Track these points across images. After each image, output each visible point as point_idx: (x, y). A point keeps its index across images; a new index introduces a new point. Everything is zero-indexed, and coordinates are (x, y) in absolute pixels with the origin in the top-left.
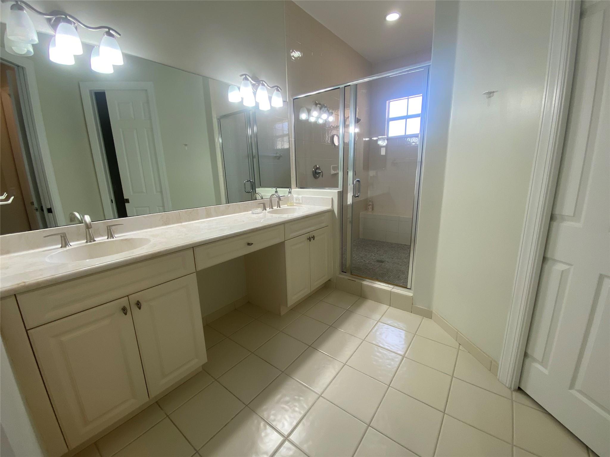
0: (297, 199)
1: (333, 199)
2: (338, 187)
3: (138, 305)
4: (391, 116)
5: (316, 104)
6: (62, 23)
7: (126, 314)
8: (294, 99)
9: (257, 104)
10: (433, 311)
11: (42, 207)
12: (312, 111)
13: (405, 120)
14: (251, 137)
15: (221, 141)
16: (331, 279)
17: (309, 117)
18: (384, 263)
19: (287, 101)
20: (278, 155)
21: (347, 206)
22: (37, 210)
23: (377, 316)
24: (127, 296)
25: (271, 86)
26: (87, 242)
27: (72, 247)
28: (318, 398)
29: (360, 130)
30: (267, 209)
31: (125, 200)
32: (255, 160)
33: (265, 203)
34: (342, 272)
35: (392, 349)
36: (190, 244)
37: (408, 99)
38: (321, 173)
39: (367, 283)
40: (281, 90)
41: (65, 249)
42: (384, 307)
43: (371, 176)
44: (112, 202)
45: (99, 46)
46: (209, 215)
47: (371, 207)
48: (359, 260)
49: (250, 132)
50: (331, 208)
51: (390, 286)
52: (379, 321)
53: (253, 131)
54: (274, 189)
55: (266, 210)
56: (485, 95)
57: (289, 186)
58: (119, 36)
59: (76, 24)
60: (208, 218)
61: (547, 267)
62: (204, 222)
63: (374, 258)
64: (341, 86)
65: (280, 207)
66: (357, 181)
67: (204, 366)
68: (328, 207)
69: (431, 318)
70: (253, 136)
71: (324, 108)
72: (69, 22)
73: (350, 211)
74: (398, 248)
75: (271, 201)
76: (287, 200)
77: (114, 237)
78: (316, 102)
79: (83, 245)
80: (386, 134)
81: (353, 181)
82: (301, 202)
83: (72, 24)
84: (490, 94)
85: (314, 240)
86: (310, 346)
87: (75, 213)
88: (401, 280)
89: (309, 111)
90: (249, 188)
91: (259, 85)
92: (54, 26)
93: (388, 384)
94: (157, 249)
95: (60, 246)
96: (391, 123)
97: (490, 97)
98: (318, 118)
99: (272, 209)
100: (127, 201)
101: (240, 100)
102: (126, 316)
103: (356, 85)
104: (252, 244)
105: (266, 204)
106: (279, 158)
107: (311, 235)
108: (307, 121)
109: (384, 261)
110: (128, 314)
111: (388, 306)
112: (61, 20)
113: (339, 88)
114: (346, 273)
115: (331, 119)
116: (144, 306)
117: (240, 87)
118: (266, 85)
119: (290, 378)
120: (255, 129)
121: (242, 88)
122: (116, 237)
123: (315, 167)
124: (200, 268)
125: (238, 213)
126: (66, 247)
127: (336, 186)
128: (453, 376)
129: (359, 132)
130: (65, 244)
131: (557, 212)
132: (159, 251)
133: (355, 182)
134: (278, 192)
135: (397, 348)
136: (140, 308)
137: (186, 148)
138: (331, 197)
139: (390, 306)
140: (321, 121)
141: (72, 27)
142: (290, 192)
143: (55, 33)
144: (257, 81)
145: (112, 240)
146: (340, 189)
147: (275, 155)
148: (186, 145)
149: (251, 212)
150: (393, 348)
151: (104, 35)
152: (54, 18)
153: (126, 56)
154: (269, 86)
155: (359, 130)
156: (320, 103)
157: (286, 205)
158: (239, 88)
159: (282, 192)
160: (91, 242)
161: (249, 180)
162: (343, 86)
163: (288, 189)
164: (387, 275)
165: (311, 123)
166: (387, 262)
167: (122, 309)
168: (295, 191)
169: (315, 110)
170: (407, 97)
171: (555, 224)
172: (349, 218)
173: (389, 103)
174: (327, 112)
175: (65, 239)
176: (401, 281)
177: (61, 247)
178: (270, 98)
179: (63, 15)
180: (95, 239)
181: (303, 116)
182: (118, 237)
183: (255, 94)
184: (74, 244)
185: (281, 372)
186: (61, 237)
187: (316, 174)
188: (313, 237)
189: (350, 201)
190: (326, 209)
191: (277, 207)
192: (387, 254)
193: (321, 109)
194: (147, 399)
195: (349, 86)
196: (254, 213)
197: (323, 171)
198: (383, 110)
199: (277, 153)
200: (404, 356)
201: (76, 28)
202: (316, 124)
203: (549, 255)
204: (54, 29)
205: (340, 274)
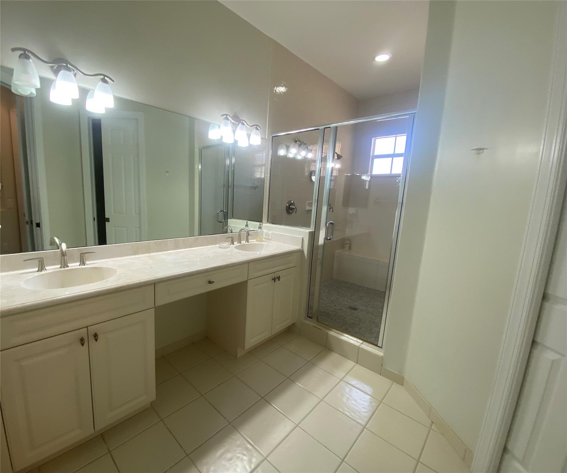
0: (267, 234)
1: (304, 239)
2: (310, 227)
3: (96, 336)
4: (376, 153)
5: (296, 142)
6: (63, 71)
7: (83, 345)
8: (273, 137)
9: (236, 142)
10: (405, 377)
11: (32, 221)
12: (290, 148)
13: (391, 158)
14: (229, 166)
15: (200, 167)
16: (295, 323)
17: (287, 153)
18: (356, 311)
19: (266, 139)
20: (255, 185)
21: (318, 246)
22: (27, 223)
23: (340, 374)
24: (87, 327)
25: (251, 125)
26: (61, 267)
27: (47, 272)
28: (263, 461)
29: (342, 166)
30: (235, 243)
31: (106, 219)
32: (230, 189)
33: (233, 237)
34: (308, 317)
35: (351, 415)
36: (153, 280)
37: (396, 137)
38: (295, 209)
39: (333, 333)
40: (260, 128)
41: (41, 273)
42: (350, 364)
43: (350, 213)
44: (94, 220)
45: (94, 90)
46: (177, 247)
47: (348, 245)
48: (329, 304)
49: (228, 162)
50: (301, 248)
51: (358, 340)
52: (343, 380)
53: (231, 161)
54: (245, 221)
55: (233, 244)
56: (475, 151)
57: (260, 221)
58: (112, 82)
59: (75, 72)
60: (176, 249)
61: (536, 352)
62: (171, 253)
63: (347, 303)
64: (320, 128)
65: (248, 242)
66: (330, 224)
67: (152, 403)
68: (298, 247)
69: (402, 385)
70: (230, 167)
71: (304, 145)
72: (69, 70)
73: (320, 251)
74: (375, 294)
75: (240, 235)
76: (256, 235)
77: (86, 265)
78: (295, 139)
79: (57, 270)
80: (369, 172)
81: (326, 223)
82: (270, 238)
83: (71, 72)
84: (480, 150)
85: (279, 280)
86: (262, 398)
87: (55, 238)
88: (373, 334)
89: (288, 148)
90: (221, 218)
91: (239, 123)
92: (56, 72)
93: (342, 457)
94: (121, 283)
95: (37, 269)
96: (376, 160)
97: (479, 154)
98: (296, 154)
99: (240, 243)
100: (108, 220)
101: (219, 137)
102: (82, 347)
103: (337, 127)
104: (213, 282)
105: (234, 239)
106: (255, 188)
107: (276, 275)
108: (285, 158)
109: (357, 309)
110: (84, 345)
111: (355, 364)
112: (63, 68)
113: (319, 129)
114: (312, 318)
115: (310, 156)
116: (101, 337)
117: (220, 125)
118: (245, 124)
119: (237, 432)
120: (233, 160)
121: (222, 127)
122: (87, 264)
123: (290, 203)
124: (159, 303)
125: (206, 246)
126: (42, 271)
127: (307, 225)
128: (418, 461)
129: (340, 167)
130: (41, 268)
131: (550, 291)
132: (121, 285)
133: (327, 224)
134: (249, 226)
135: (358, 415)
136: (96, 340)
137: (167, 174)
138: (302, 237)
139: (357, 363)
140: (299, 158)
141: (72, 74)
142: (260, 228)
143: (57, 78)
144: (237, 119)
145: (83, 267)
146: (312, 229)
147: (253, 185)
148: (167, 172)
149: (218, 245)
150: (353, 415)
151: (99, 81)
152: (56, 66)
153: (117, 99)
154: (249, 124)
155: (340, 166)
156: (300, 141)
157: (255, 240)
158: (219, 127)
159: (253, 225)
160: (65, 268)
161: (222, 210)
162: (324, 127)
163: (258, 223)
164: (358, 325)
165: (289, 159)
166: (361, 310)
167: (80, 339)
168: (266, 226)
169: (294, 147)
170: (395, 136)
171: (547, 305)
172: (319, 259)
173: (375, 140)
174: (306, 149)
175: (42, 264)
176: (374, 336)
177: (38, 271)
178: (249, 136)
179: (64, 63)
180: (68, 265)
181: (282, 152)
182: (90, 264)
183: (234, 132)
184: (50, 269)
185: (228, 423)
186: (39, 261)
187: (290, 209)
188: (279, 278)
189: (321, 241)
190: (295, 249)
191: (246, 242)
192: (361, 300)
193: (300, 145)
194: (92, 431)
195: (330, 128)
196: (221, 248)
197: (297, 207)
198: (369, 146)
199: (254, 184)
200: (365, 426)
201: (75, 75)
202: (294, 160)
203: (539, 339)
204: (55, 75)
205: (305, 319)
